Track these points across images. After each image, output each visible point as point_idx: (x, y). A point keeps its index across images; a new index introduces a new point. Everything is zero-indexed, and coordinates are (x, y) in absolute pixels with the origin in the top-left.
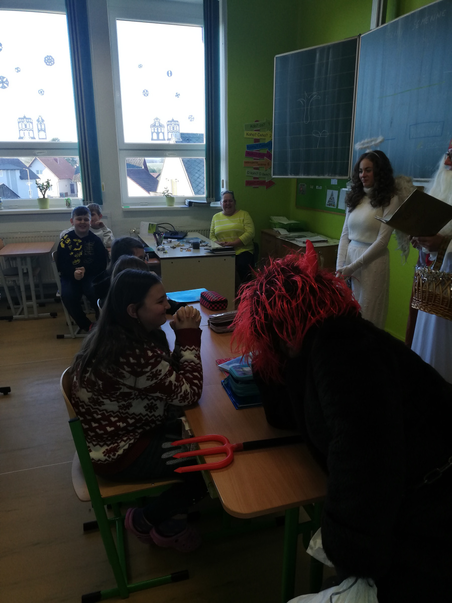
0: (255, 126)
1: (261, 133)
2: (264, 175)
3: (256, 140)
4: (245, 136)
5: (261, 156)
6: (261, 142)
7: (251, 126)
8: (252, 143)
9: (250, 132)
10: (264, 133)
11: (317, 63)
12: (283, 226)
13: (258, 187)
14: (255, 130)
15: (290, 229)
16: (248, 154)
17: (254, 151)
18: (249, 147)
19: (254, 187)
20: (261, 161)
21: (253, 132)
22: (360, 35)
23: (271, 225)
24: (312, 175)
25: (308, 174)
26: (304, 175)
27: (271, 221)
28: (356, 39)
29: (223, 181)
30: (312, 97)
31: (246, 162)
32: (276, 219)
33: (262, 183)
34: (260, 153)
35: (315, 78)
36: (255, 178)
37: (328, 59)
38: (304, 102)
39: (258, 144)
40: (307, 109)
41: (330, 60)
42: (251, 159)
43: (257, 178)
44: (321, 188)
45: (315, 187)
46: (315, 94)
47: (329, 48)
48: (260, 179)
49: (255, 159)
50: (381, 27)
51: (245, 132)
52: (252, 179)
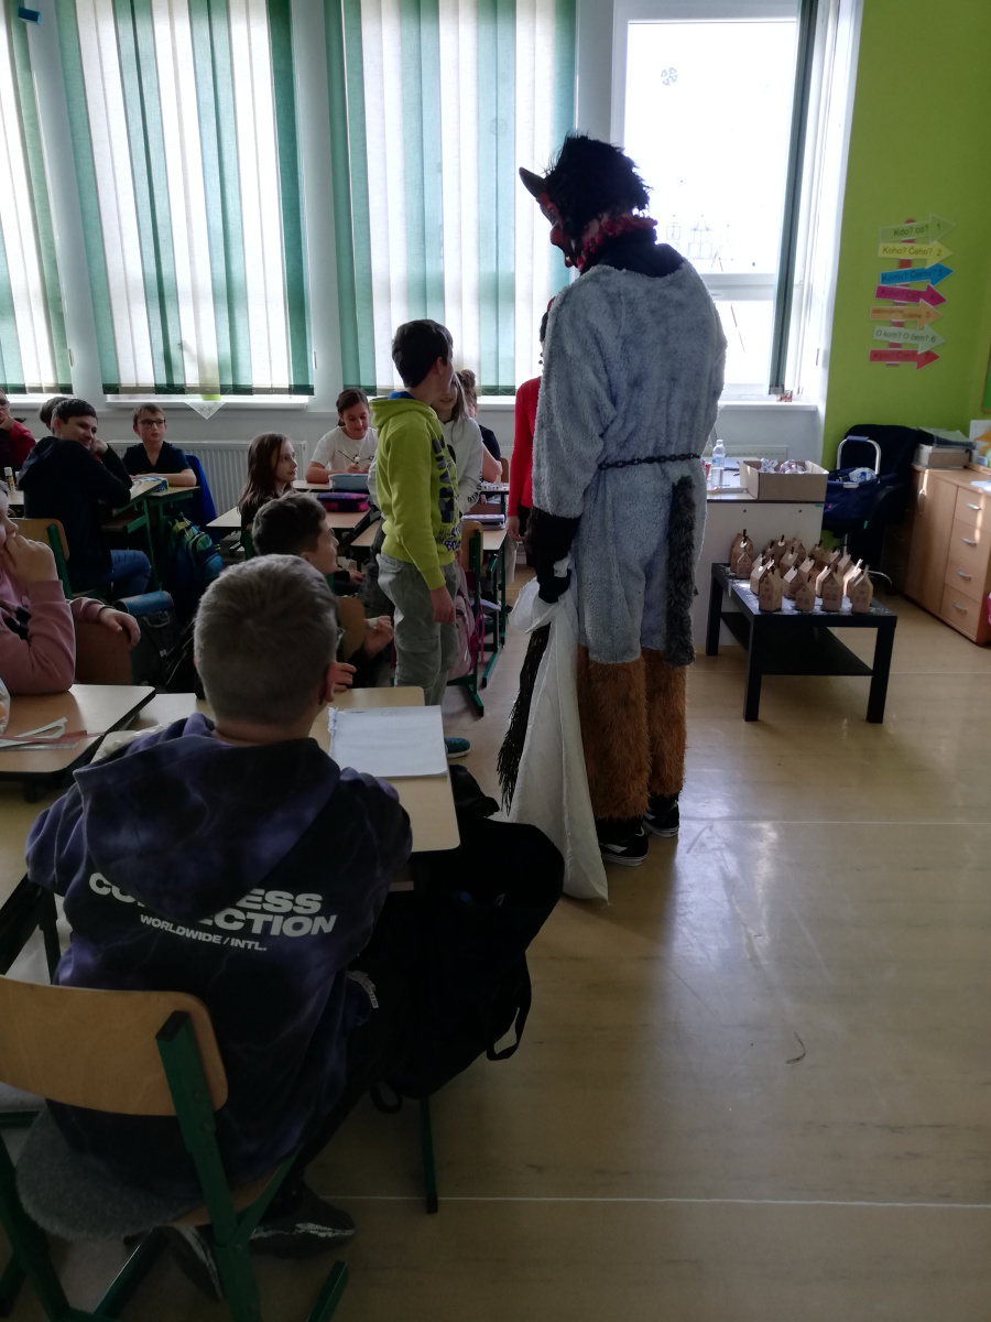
0: (904, 232)
1: (916, 246)
2: (916, 338)
3: (905, 263)
4: (881, 254)
5: (914, 296)
6: (915, 266)
7: (896, 232)
8: (894, 268)
9: (891, 246)
10: (924, 247)
13: (897, 365)
14: (904, 241)
16: (882, 293)
17: (898, 285)
18: (885, 278)
19: (889, 365)
20: (910, 307)
21: (900, 246)
29: (818, 350)
31: (877, 311)
33: (909, 356)
34: (910, 292)
36: (892, 345)
39: (906, 271)
42: (886, 304)
43: (898, 345)
48: (906, 348)
49: (897, 304)
51: (882, 246)
52: (884, 348)
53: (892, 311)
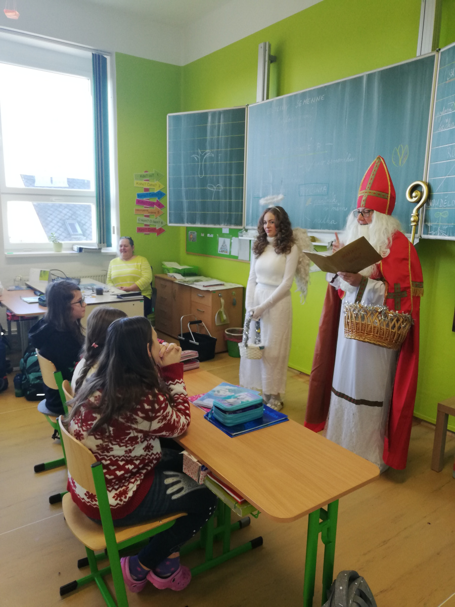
0: (144, 176)
1: (150, 183)
2: (155, 222)
3: (146, 190)
4: (135, 185)
5: (152, 204)
6: (151, 191)
7: (141, 176)
8: (142, 192)
9: (139, 182)
10: (153, 183)
11: (209, 124)
12: (178, 271)
13: (149, 234)
14: (145, 180)
15: (186, 274)
16: (139, 202)
17: (144, 199)
18: (139, 195)
19: (145, 234)
20: (151, 209)
21: (143, 182)
22: (248, 105)
23: (164, 270)
24: (209, 224)
25: (205, 223)
26: (201, 223)
27: (163, 266)
28: (245, 109)
29: (114, 227)
30: (205, 154)
31: (137, 210)
32: (169, 265)
33: (153, 230)
34: (149, 202)
35: (208, 137)
36: (146, 225)
37: (219, 122)
38: (198, 158)
39: (147, 193)
40: (201, 165)
41: (222, 123)
42: (141, 207)
43: (148, 225)
44: (212, 236)
45: (206, 235)
46: (209, 152)
47: (220, 113)
48: (151, 227)
49: (145, 207)
50: (266, 101)
51: (135, 182)
52: (143, 226)
53: (144, 210)
